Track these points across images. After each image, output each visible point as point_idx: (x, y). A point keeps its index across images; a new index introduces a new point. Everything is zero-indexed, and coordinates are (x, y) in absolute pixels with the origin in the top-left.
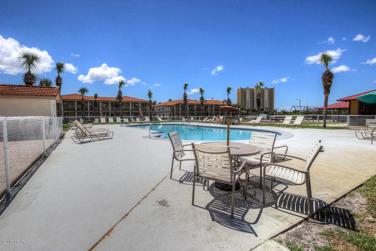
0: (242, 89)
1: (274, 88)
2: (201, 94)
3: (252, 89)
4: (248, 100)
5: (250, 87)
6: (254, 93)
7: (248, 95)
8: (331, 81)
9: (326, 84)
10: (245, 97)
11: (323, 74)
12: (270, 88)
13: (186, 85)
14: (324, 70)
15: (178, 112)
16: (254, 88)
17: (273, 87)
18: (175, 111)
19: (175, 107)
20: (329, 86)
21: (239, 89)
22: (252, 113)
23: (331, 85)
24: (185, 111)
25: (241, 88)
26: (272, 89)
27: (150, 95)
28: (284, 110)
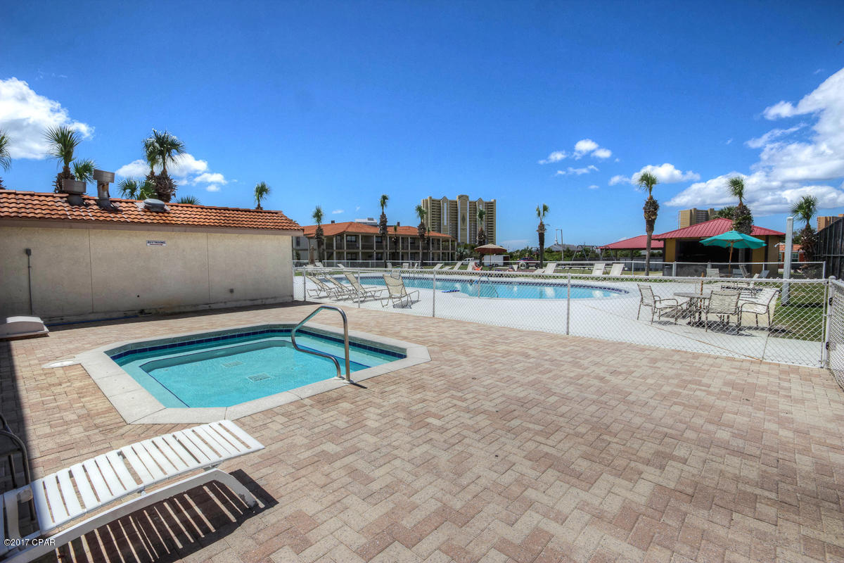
0: (433, 201)
1: (495, 201)
2: (420, 218)
3: (452, 202)
4: (445, 224)
5: (450, 198)
6: (457, 210)
7: (445, 214)
8: (655, 214)
9: (650, 218)
10: (440, 219)
11: (645, 203)
12: (488, 201)
13: (384, 198)
14: (646, 197)
15: (340, 251)
16: (457, 199)
17: (492, 200)
18: (335, 248)
19: (334, 239)
20: (653, 221)
21: (427, 201)
22: (472, 253)
23: (655, 219)
24: (383, 249)
25: (430, 198)
26: (491, 203)
27: (318, 215)
28: (530, 248)
